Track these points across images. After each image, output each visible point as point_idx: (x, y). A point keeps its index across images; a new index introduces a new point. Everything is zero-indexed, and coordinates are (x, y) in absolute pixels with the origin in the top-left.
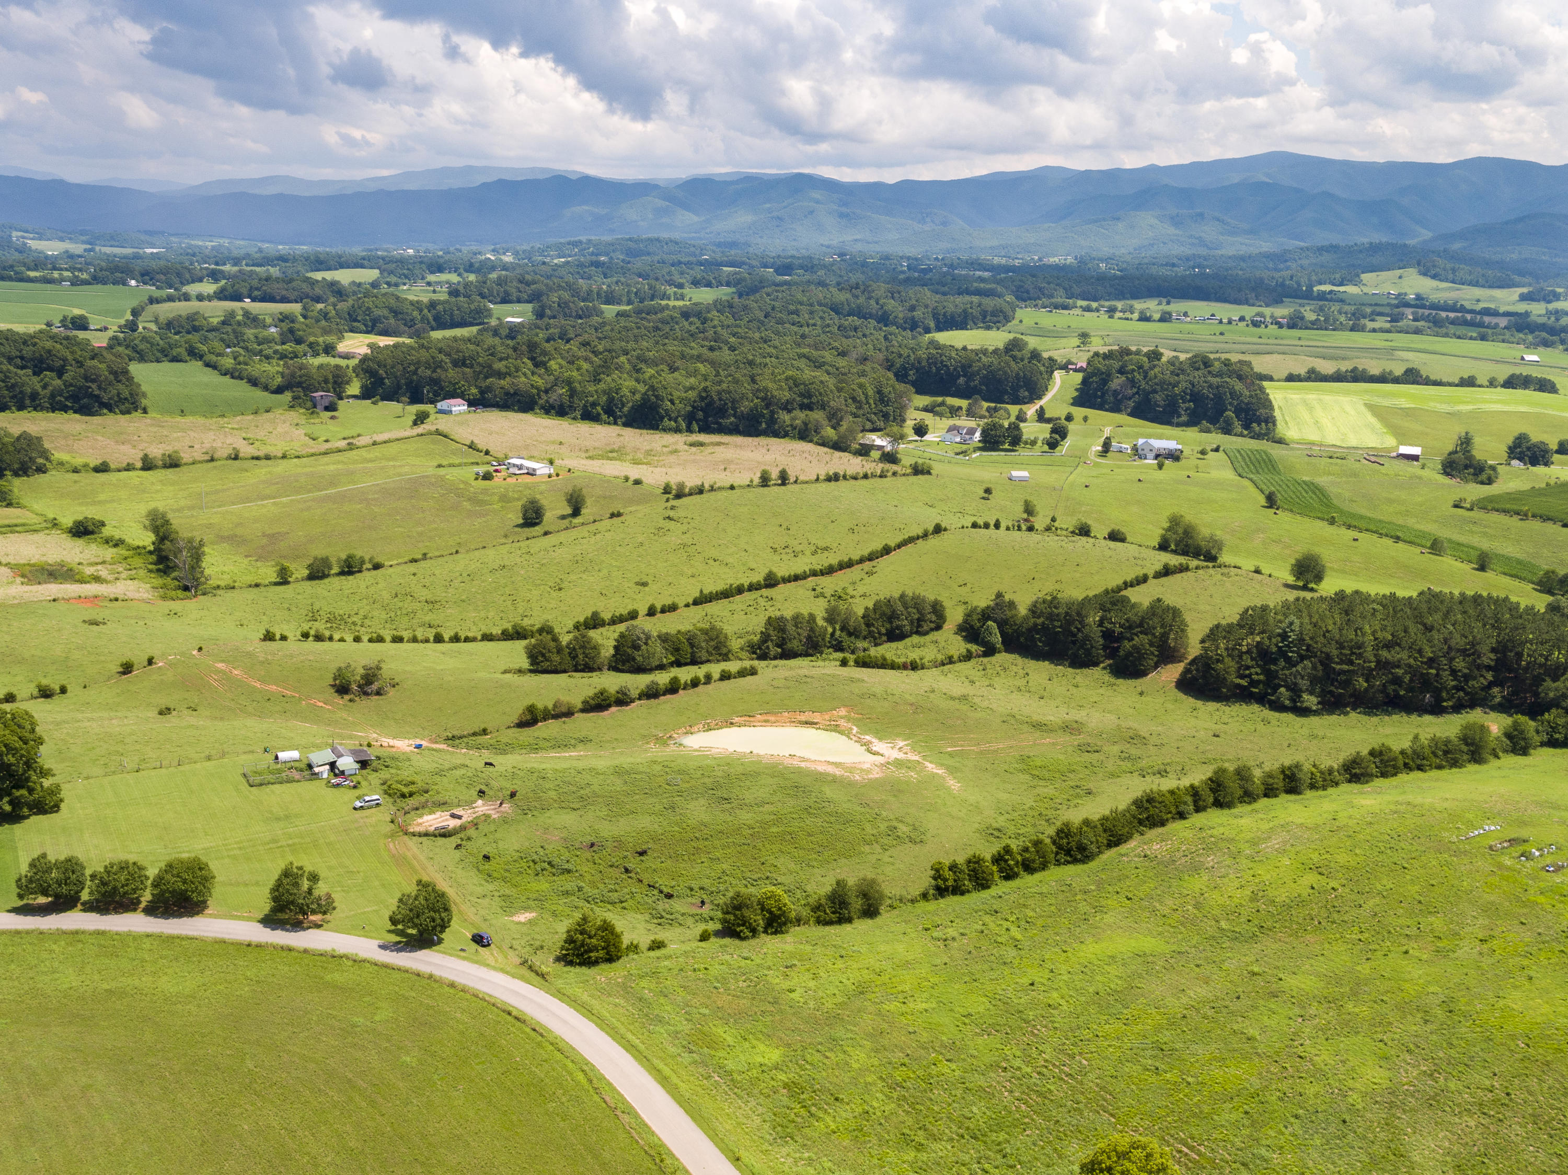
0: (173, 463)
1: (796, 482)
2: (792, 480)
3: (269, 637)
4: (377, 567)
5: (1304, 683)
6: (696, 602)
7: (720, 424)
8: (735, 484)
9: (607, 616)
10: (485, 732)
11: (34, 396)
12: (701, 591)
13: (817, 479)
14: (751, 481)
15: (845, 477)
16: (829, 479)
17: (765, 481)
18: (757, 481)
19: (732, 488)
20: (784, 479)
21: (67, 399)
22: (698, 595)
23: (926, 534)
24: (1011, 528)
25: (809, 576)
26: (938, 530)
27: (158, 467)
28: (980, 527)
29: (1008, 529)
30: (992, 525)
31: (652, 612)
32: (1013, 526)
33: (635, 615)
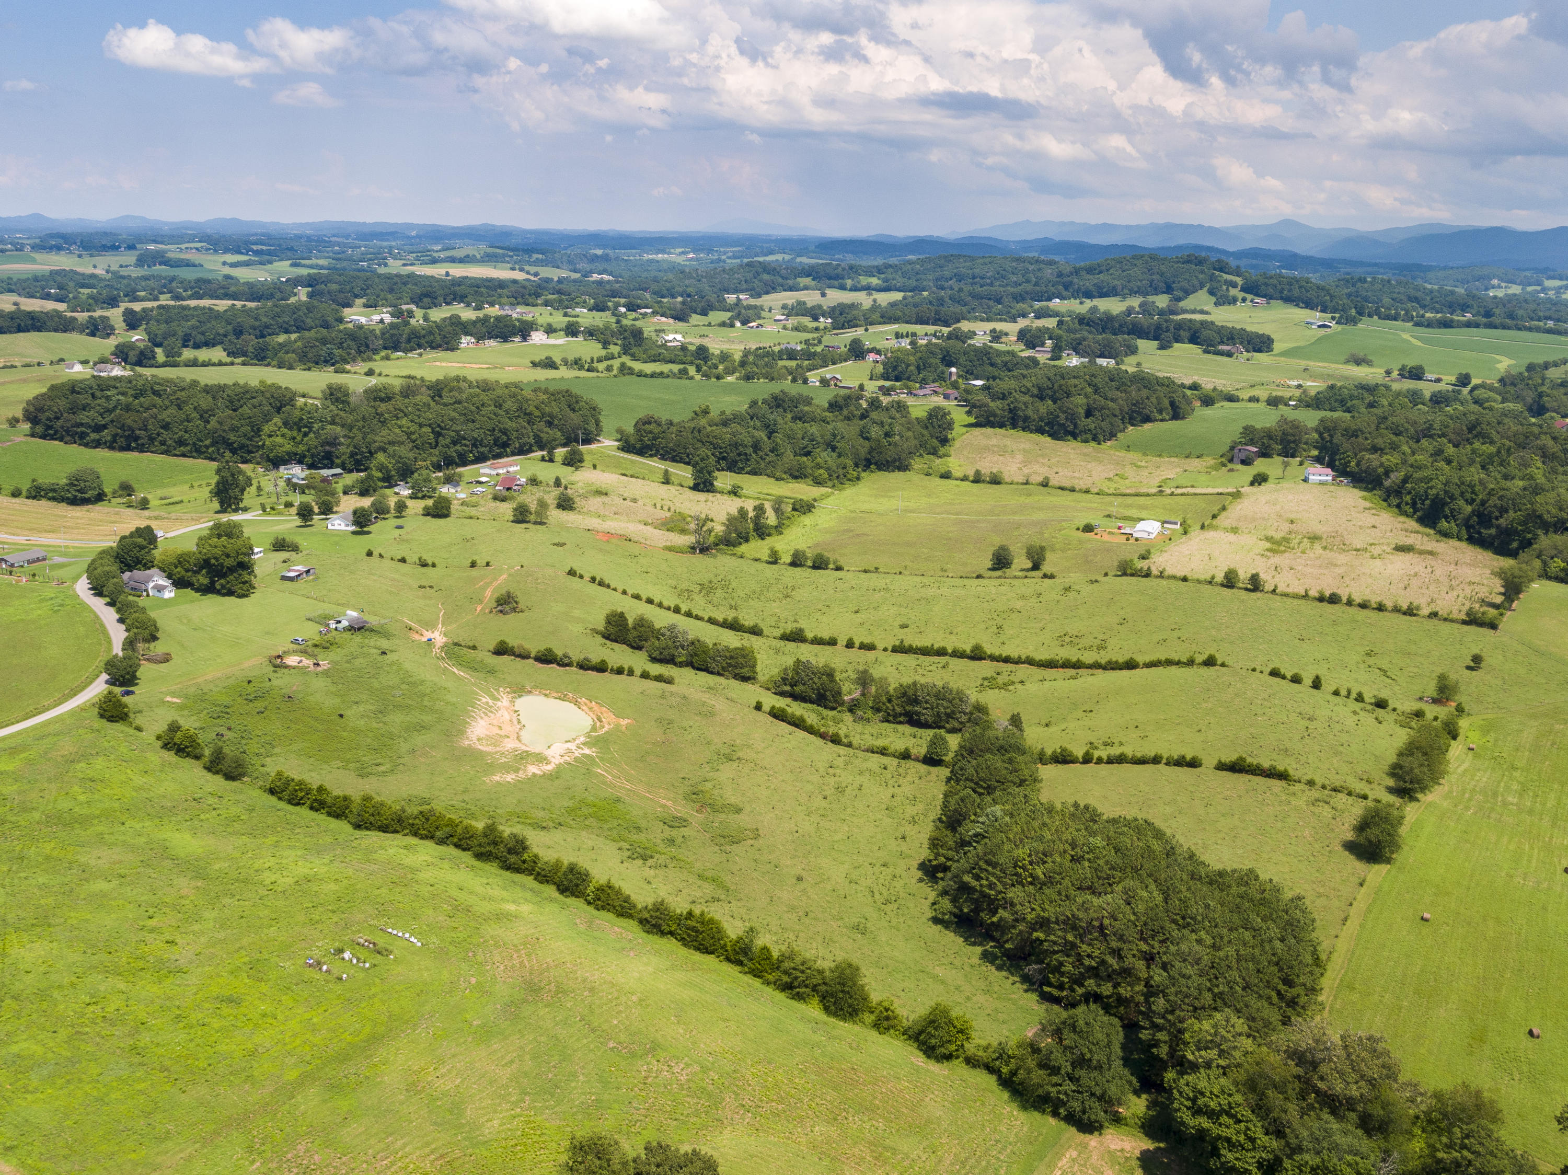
0: (996, 481)
1: (1274, 591)
2: (1269, 587)
3: (572, 573)
4: (839, 569)
6: (895, 650)
7: (1479, 533)
8: (1190, 577)
9: (810, 635)
10: (474, 648)
12: (902, 641)
13: (1304, 596)
14: (1213, 578)
15: (1350, 603)
16: (1321, 599)
17: (1230, 582)
18: (1220, 578)
19: (1185, 579)
20: (1255, 585)
22: (897, 643)
23: (1191, 663)
24: (1343, 692)
25: (1023, 663)
26: (1210, 662)
27: (984, 481)
28: (1284, 677)
29: (1336, 693)
30: (1308, 681)
31: (850, 645)
32: (1349, 692)
33: (832, 642)
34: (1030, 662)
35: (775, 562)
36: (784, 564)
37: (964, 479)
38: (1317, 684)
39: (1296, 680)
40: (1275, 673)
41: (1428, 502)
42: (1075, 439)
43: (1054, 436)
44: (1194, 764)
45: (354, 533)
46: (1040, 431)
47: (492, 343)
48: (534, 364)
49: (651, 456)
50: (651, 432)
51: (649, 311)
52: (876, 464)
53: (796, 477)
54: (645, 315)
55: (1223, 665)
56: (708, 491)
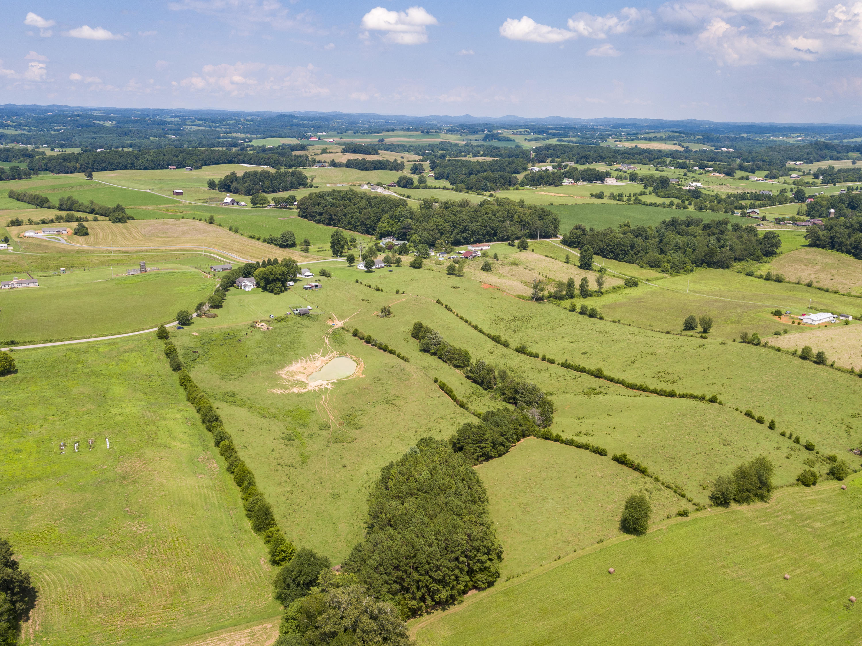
0: (779, 280)
1: (832, 365)
2: (829, 362)
3: (438, 302)
4: (601, 318)
6: (563, 365)
8: (781, 349)
9: (529, 350)
13: (852, 372)
14: (796, 351)
18: (799, 352)
19: (778, 350)
22: (565, 362)
23: (702, 398)
24: (788, 434)
25: (620, 383)
26: (713, 400)
27: (772, 280)
28: (753, 418)
29: (783, 434)
30: (767, 423)
31: (544, 359)
32: (791, 435)
33: (536, 356)
34: (623, 383)
37: (761, 277)
38: (772, 426)
39: (760, 421)
40: (748, 414)
43: (857, 256)
44: (601, 453)
45: (366, 272)
46: (849, 252)
47: (582, 183)
48: (592, 196)
49: (575, 247)
51: (711, 169)
52: (706, 263)
53: (652, 266)
55: (720, 403)
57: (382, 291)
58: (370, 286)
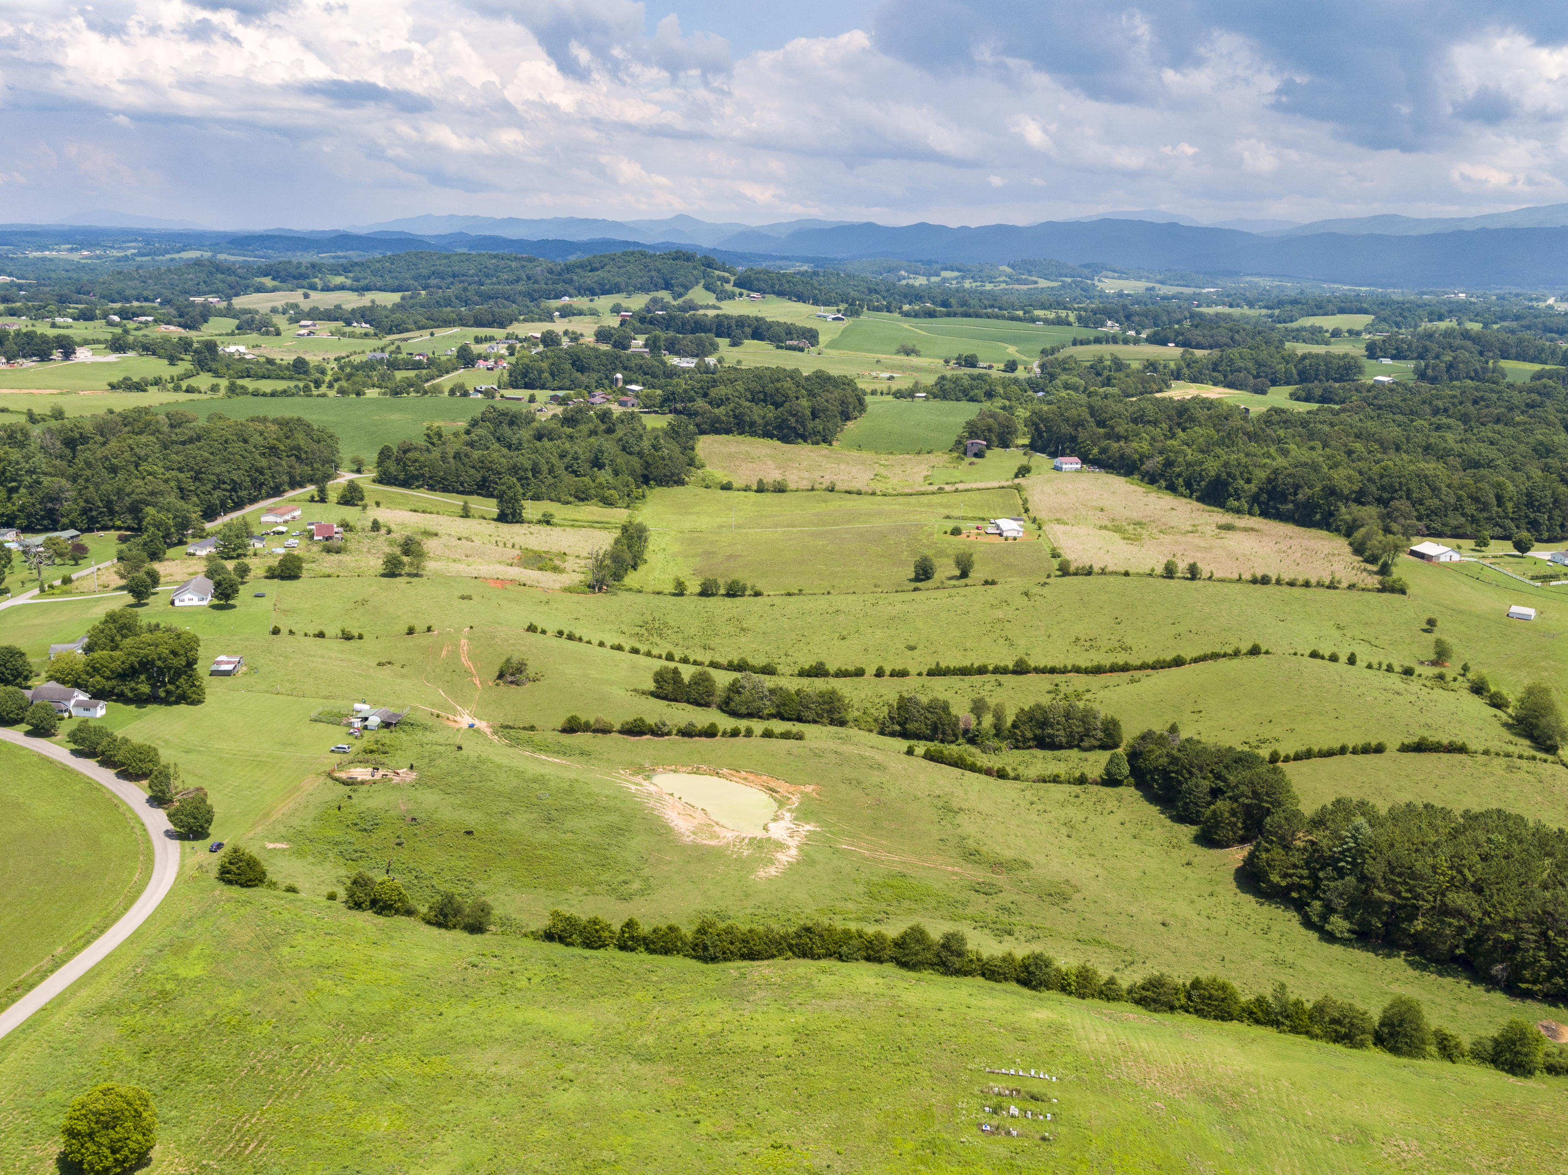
0: (780, 489)
1: (1210, 578)
2: (1206, 575)
3: (532, 629)
4: (757, 594)
5: (1340, 903)
6: (931, 673)
7: (1277, 509)
8: (1131, 571)
9: (832, 667)
10: (532, 728)
11: (753, 424)
12: (938, 664)
13: (1240, 580)
14: (1153, 570)
15: (1278, 582)
16: (1254, 581)
17: (1170, 572)
18: (1160, 570)
19: (1127, 574)
20: (1193, 573)
21: (775, 428)
22: (933, 667)
23: (1237, 653)
24: (1376, 666)
25: (1070, 672)
26: (1255, 651)
27: (768, 490)
28: (1323, 658)
29: (1370, 666)
30: (1343, 658)
31: (879, 673)
32: (1380, 664)
33: (860, 673)
34: (1077, 670)
35: (681, 594)
36: (691, 594)
37: (747, 489)
38: (1352, 660)
39: (1334, 658)
40: (1314, 655)
41: (1203, 483)
42: (805, 441)
43: (785, 439)
44: (1379, 749)
45: (214, 607)
47: (28, 363)
48: (113, 387)
49: (418, 487)
50: (416, 461)
51: (150, 319)
53: (582, 500)
54: (146, 323)
55: (1267, 652)
56: (517, 522)
57: (360, 637)
58: (321, 635)
